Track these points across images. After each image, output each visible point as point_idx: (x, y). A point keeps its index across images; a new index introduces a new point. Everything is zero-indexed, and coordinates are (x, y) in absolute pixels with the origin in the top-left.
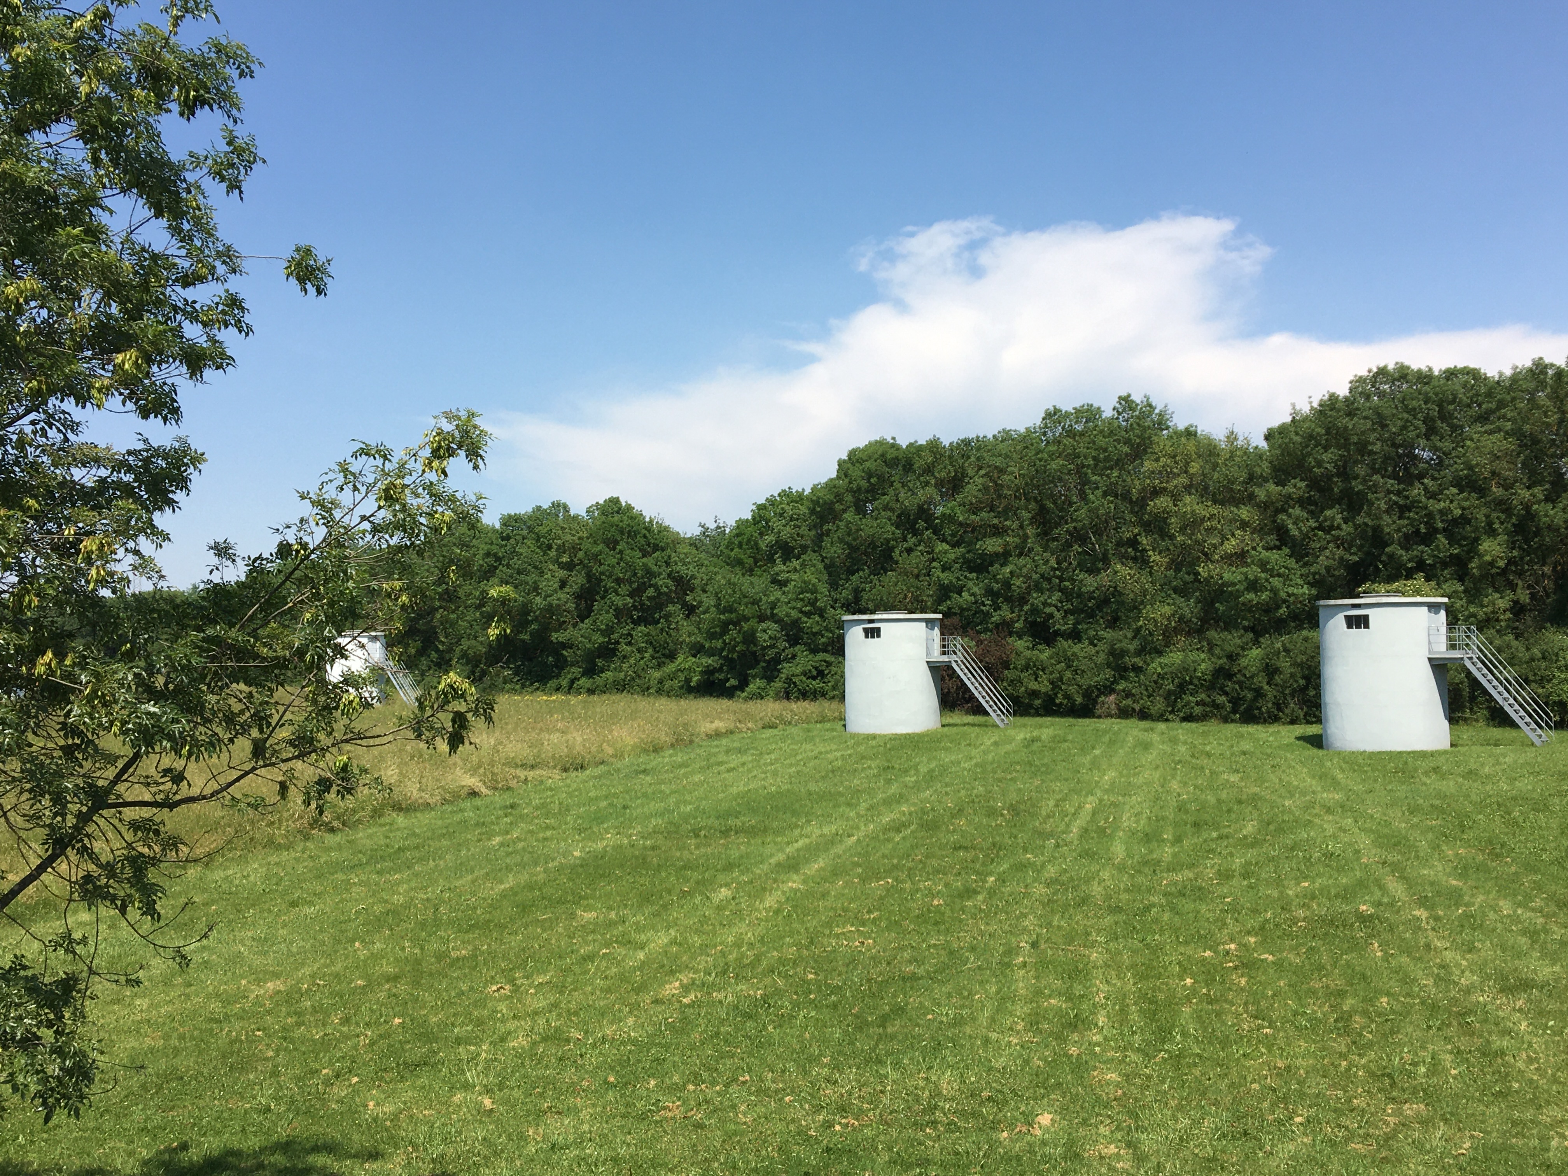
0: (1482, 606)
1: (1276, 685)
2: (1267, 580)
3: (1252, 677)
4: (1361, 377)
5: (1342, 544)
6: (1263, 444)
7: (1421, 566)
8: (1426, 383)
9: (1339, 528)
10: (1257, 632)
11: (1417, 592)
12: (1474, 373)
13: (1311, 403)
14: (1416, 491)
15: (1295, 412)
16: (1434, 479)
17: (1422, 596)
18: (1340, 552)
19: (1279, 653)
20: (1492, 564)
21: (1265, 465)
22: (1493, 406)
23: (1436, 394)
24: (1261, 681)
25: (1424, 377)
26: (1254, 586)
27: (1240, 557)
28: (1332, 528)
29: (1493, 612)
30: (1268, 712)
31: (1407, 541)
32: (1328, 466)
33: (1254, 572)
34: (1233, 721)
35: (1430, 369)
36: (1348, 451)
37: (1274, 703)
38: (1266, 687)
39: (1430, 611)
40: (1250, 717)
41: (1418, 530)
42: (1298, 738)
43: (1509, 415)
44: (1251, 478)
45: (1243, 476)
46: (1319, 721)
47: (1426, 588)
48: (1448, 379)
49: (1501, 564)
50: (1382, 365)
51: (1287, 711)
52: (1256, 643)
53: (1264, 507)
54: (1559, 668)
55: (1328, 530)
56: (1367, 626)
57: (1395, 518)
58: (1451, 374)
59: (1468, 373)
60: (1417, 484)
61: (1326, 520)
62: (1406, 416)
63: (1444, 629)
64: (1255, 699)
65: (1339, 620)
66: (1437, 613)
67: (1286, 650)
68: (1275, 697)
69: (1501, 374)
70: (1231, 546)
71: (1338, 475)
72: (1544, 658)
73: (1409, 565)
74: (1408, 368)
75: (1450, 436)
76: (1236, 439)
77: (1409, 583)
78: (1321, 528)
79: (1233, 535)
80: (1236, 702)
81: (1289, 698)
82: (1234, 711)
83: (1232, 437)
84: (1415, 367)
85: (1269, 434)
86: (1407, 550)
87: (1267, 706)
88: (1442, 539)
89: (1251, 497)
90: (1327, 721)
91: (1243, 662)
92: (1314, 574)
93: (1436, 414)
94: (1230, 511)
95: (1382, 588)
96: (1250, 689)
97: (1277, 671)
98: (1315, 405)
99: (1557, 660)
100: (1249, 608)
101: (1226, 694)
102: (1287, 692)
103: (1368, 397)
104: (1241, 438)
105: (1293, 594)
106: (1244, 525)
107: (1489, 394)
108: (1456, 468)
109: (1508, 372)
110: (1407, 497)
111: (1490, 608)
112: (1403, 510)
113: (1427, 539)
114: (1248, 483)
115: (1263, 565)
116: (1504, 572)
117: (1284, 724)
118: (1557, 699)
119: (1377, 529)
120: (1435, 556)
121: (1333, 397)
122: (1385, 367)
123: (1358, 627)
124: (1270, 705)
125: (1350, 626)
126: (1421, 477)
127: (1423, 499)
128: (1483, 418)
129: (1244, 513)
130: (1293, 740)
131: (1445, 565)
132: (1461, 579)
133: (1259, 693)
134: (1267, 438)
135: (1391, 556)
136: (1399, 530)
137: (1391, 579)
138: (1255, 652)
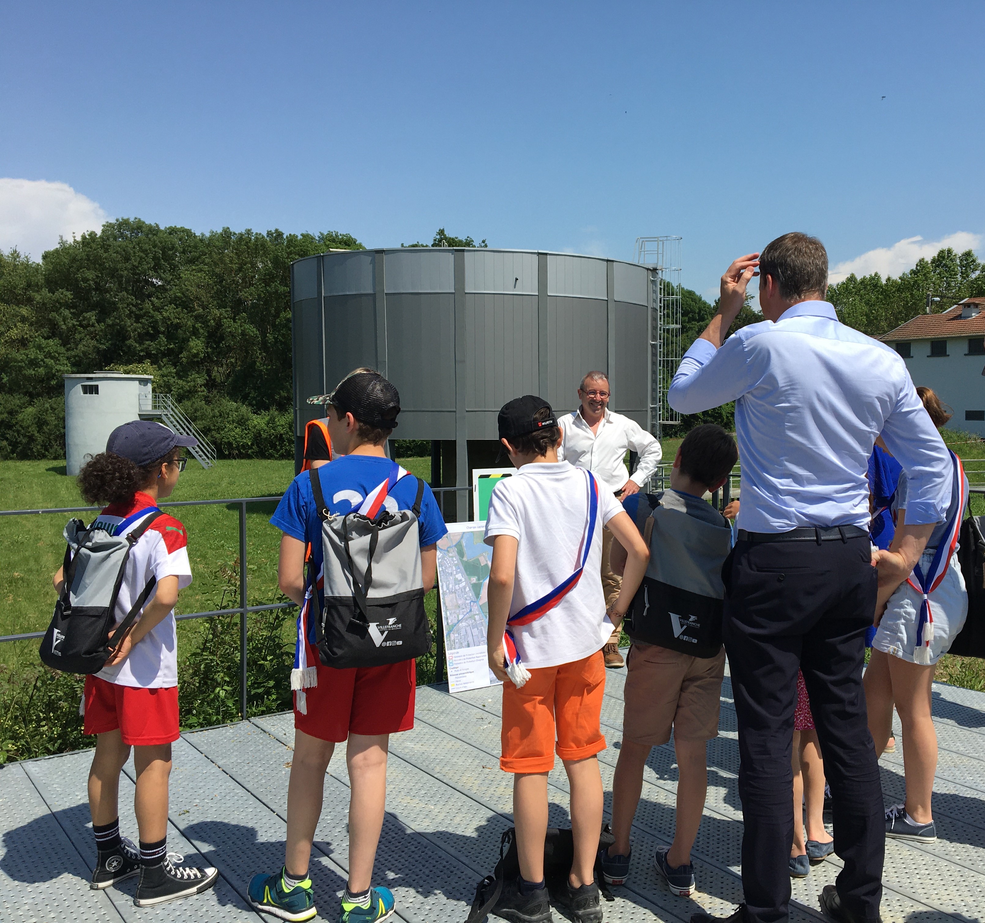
0: (188, 382)
1: (44, 433)
2: (42, 360)
3: (28, 427)
4: (110, 224)
5: (95, 337)
6: (40, 261)
7: (149, 355)
8: (154, 235)
9: (93, 326)
10: (32, 396)
11: (145, 372)
13: (74, 237)
14: (147, 305)
15: (62, 243)
16: (158, 298)
17: (148, 374)
18: (94, 342)
19: (47, 410)
20: (196, 355)
21: (40, 277)
23: (161, 243)
24: (33, 430)
25: (154, 231)
26: (33, 363)
27: (23, 342)
28: (88, 325)
29: (195, 387)
30: (38, 451)
31: (141, 338)
32: (91, 282)
33: (33, 353)
34: (11, 459)
35: (157, 226)
36: (102, 274)
37: (42, 446)
38: (37, 434)
39: (140, 384)
40: (25, 455)
41: (148, 331)
42: (48, 470)
44: (29, 285)
45: (23, 284)
47: (151, 369)
48: (170, 234)
49: (202, 355)
50: (125, 218)
51: (51, 451)
52: (31, 403)
53: (43, 308)
55: (85, 327)
56: (97, 393)
57: (133, 321)
58: (172, 231)
59: (183, 231)
60: (147, 301)
61: (84, 320)
62: (142, 254)
63: (150, 396)
64: (28, 443)
66: (146, 385)
67: (52, 408)
68: (43, 441)
69: (203, 235)
70: (14, 333)
71: (96, 289)
72: (221, 415)
73: (142, 354)
74: (144, 223)
75: (170, 271)
76: (18, 256)
77: (140, 366)
78: (81, 325)
79: (15, 326)
80: (14, 445)
81: (53, 442)
82: (13, 452)
83: (15, 255)
84: (147, 222)
85: (46, 256)
86: (141, 344)
87: (36, 448)
88: (163, 338)
89: (30, 300)
90: (69, 458)
91: (20, 417)
92: (75, 357)
93: (161, 255)
94: (13, 309)
95: (122, 368)
96: (25, 436)
97: (46, 423)
98: (79, 239)
99: (228, 417)
100: (28, 378)
101: (7, 439)
102: (51, 437)
103: (115, 239)
104: (22, 256)
105: (60, 370)
106: (24, 320)
107: (196, 247)
108: (175, 291)
109: (208, 235)
110: (141, 309)
111: (192, 383)
112: (138, 318)
113: (153, 337)
114: (26, 289)
115: (40, 348)
117: (49, 459)
119: (123, 328)
120: (158, 349)
121: (92, 235)
122: (128, 219)
123: (91, 393)
124: (39, 447)
125: (85, 393)
126: (149, 296)
127: (152, 312)
129: (24, 311)
131: (164, 355)
132: (175, 366)
133: (31, 439)
135: (129, 347)
136: (135, 330)
137: (128, 362)
138: (30, 409)
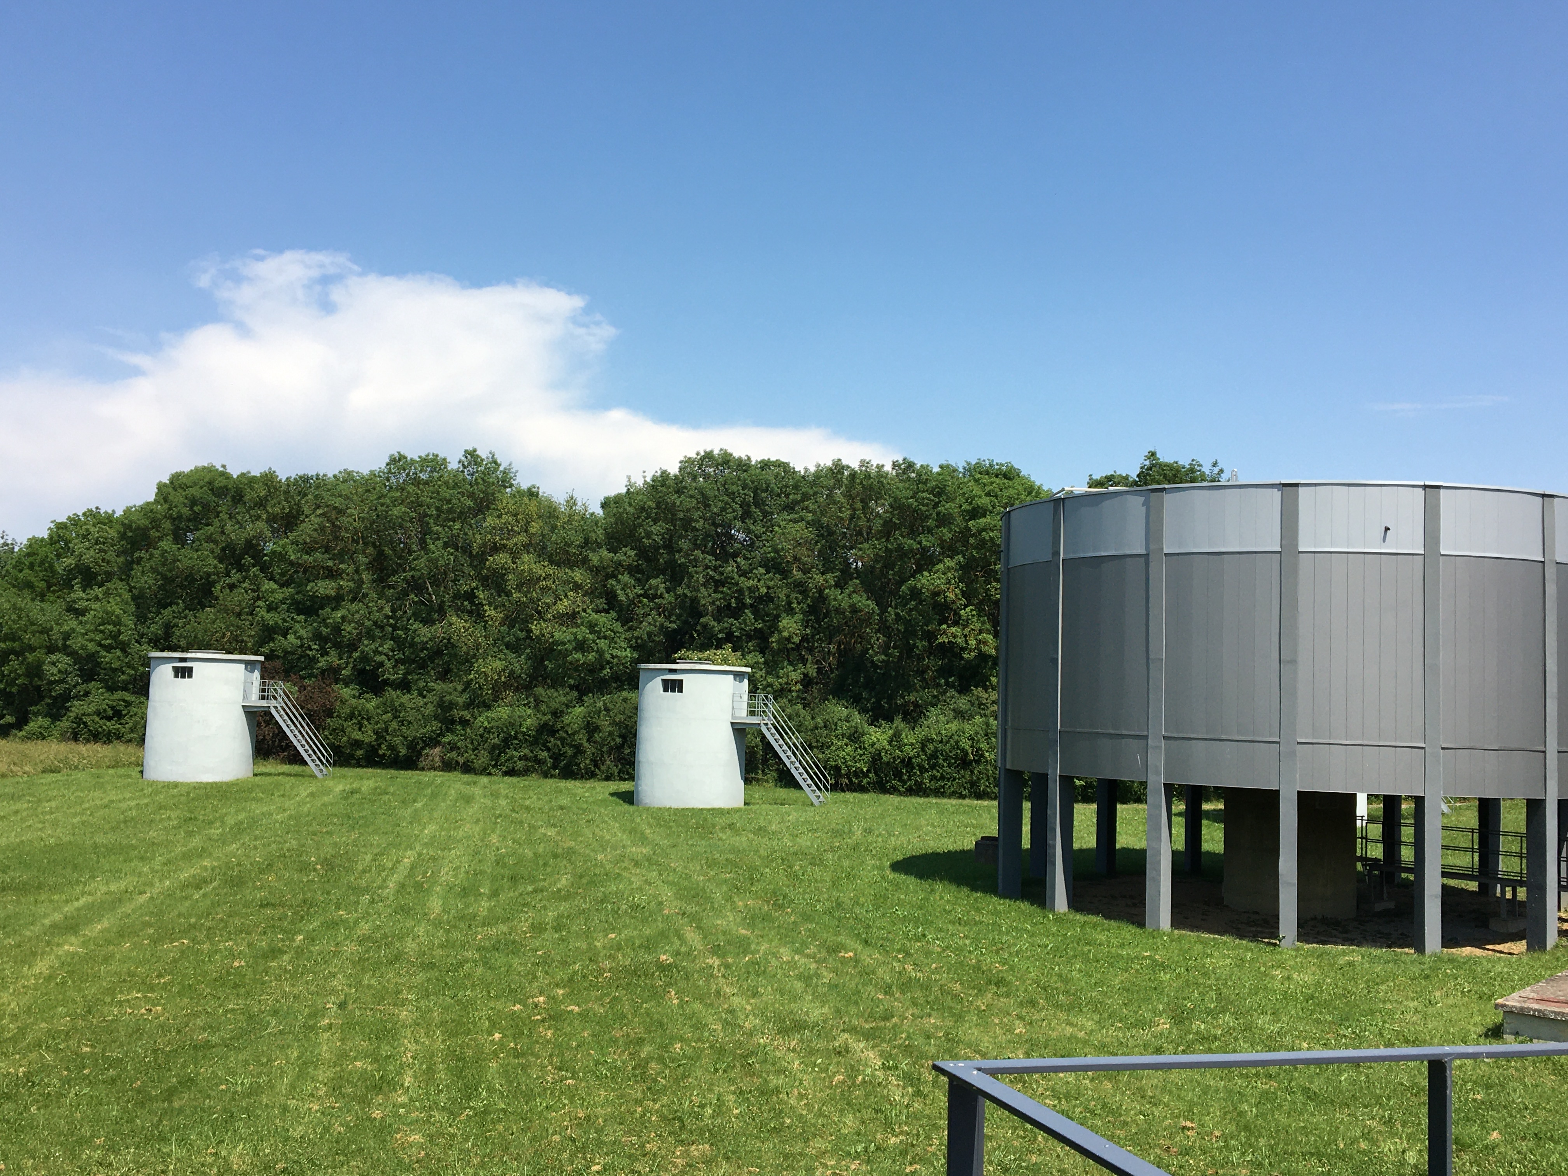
0: (778, 677)
1: (594, 742)
2: (594, 641)
3: (574, 734)
4: (690, 458)
5: (664, 612)
6: (599, 512)
7: (729, 637)
8: (745, 471)
9: (661, 596)
10: (582, 691)
11: (725, 661)
12: (784, 466)
13: (645, 477)
14: (730, 568)
15: (630, 485)
16: (746, 558)
17: (729, 665)
18: (661, 619)
19: (600, 712)
20: (789, 639)
21: (600, 531)
22: (799, 497)
23: (753, 482)
24: (582, 738)
25: (743, 465)
26: (582, 646)
27: (571, 618)
28: (655, 596)
29: (787, 683)
30: (586, 768)
31: (720, 613)
32: (655, 537)
33: (583, 632)
34: (552, 776)
35: (749, 458)
36: (675, 526)
37: (591, 760)
38: (586, 744)
39: (735, 679)
40: (568, 774)
41: (730, 604)
42: (612, 795)
43: (811, 507)
44: (587, 542)
45: (579, 540)
46: (632, 778)
47: (732, 657)
48: (762, 468)
49: (797, 640)
50: (708, 450)
51: (603, 768)
52: (580, 701)
53: (596, 571)
54: (836, 737)
55: (651, 598)
56: (681, 691)
57: (711, 591)
58: (765, 465)
59: (779, 466)
60: (731, 562)
61: (650, 589)
62: (726, 498)
63: (746, 697)
64: (575, 755)
65: (656, 684)
66: (741, 681)
67: (607, 710)
68: (593, 754)
69: (806, 470)
70: (563, 606)
71: (665, 547)
72: (825, 726)
73: (720, 636)
74: (731, 455)
75: (762, 521)
76: (575, 504)
77: (719, 652)
78: (645, 595)
79: (566, 596)
80: (556, 758)
81: (605, 756)
82: (555, 767)
83: (571, 502)
84: (736, 455)
85: (605, 503)
86: (719, 622)
87: (585, 763)
88: (749, 614)
89: (585, 561)
90: (639, 778)
91: (567, 719)
92: (637, 638)
93: (751, 499)
94: (564, 573)
95: (695, 655)
96: (571, 746)
97: (597, 729)
98: (648, 480)
99: (836, 729)
100: (576, 667)
101: (548, 750)
102: (605, 749)
103: (695, 478)
104: (580, 504)
105: (617, 656)
106: (577, 587)
107: (796, 487)
108: (765, 550)
109: (813, 469)
110: (722, 574)
111: (785, 680)
112: (718, 584)
113: (736, 613)
114: (583, 547)
115: (592, 627)
116: (798, 647)
117: (599, 780)
118: (833, 763)
119: (695, 601)
120: (742, 629)
121: (664, 474)
122: (712, 451)
123: (673, 691)
124: (588, 762)
125: (665, 690)
126: (735, 555)
127: (736, 576)
128: (789, 508)
129: (578, 575)
130: (607, 795)
131: (750, 638)
132: (762, 652)
133: (579, 750)
134: (605, 505)
135: (705, 626)
136: (713, 603)
137: (703, 648)
138: (578, 710)
